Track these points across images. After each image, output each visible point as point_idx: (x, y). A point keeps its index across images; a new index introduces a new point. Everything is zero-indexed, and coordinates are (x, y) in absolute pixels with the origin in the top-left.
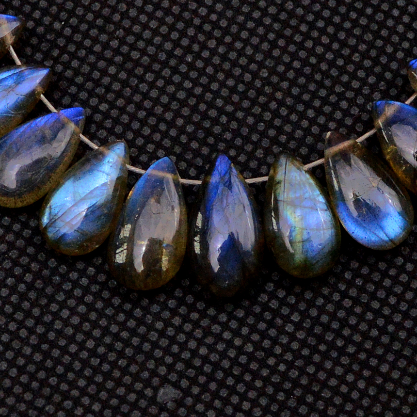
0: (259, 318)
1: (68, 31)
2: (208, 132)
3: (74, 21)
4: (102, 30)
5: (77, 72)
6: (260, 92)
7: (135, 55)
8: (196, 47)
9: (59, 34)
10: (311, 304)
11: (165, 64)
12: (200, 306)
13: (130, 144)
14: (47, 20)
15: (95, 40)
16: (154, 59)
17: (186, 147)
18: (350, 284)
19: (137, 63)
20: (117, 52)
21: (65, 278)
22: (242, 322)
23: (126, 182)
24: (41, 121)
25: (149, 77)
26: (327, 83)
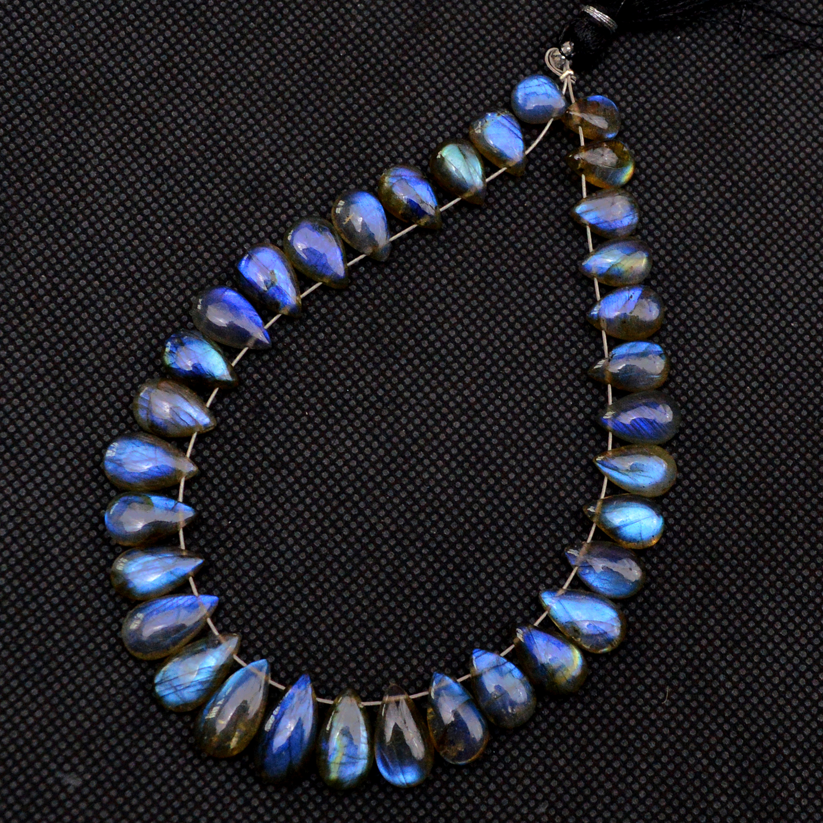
0: (290, 805)
1: (231, 530)
2: (306, 648)
3: (238, 524)
4: (256, 539)
5: (226, 565)
6: (356, 630)
7: (274, 567)
8: (321, 578)
9: (224, 530)
10: (331, 807)
11: (293, 583)
12: (250, 780)
13: (244, 637)
14: (218, 516)
15: (248, 545)
16: (287, 576)
17: (285, 654)
18: (367, 802)
19: (273, 575)
20: (261, 560)
21: (158, 723)
22: (276, 804)
23: (229, 668)
24: (182, 600)
25: (278, 589)
26: (409, 640)
